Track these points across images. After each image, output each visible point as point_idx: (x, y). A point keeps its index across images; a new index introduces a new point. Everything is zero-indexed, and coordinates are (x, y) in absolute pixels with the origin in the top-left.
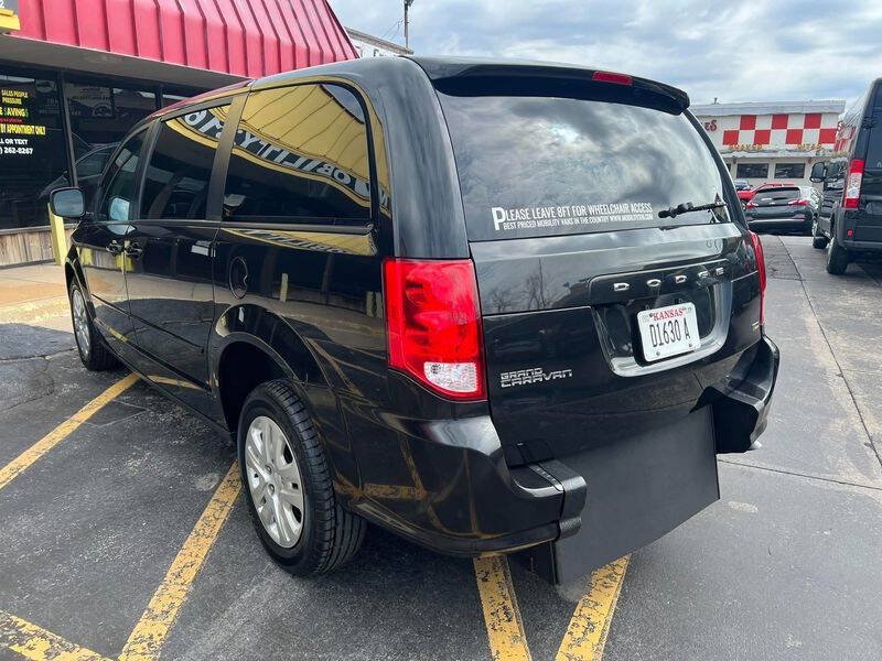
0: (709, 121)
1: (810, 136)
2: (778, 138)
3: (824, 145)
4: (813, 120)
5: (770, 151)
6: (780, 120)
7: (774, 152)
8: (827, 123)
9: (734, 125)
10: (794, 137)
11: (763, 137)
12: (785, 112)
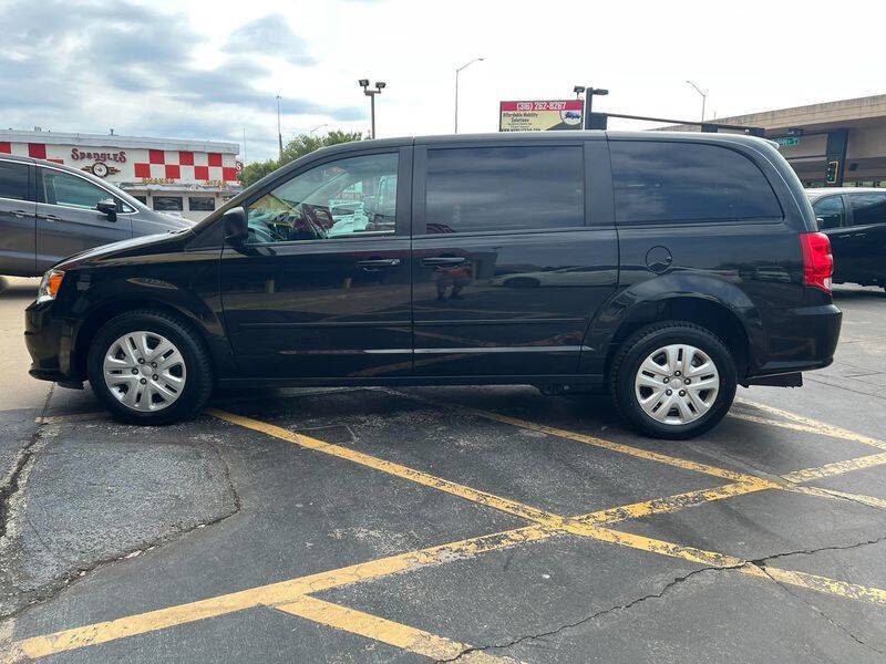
0: (118, 152)
1: (216, 174)
2: (187, 174)
3: (228, 182)
4: (215, 159)
5: (181, 186)
6: (187, 157)
7: (186, 186)
8: (228, 163)
9: (145, 159)
10: (201, 173)
11: (173, 172)
12: (190, 149)
